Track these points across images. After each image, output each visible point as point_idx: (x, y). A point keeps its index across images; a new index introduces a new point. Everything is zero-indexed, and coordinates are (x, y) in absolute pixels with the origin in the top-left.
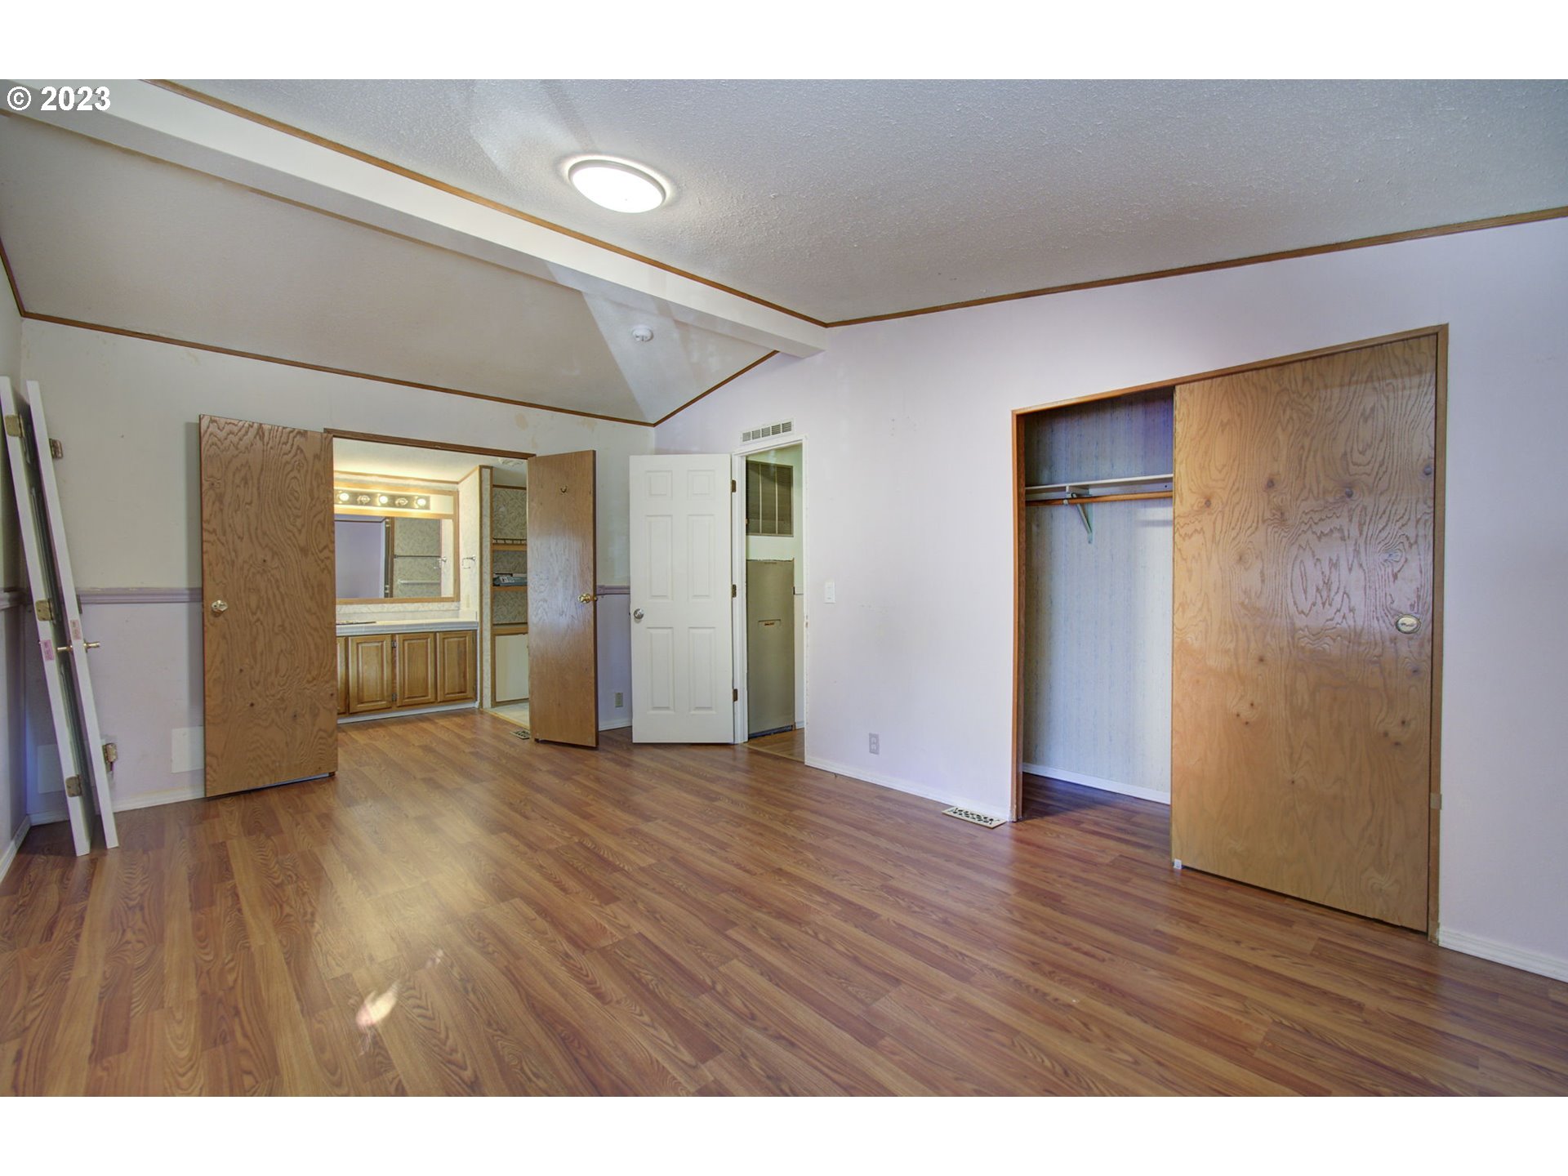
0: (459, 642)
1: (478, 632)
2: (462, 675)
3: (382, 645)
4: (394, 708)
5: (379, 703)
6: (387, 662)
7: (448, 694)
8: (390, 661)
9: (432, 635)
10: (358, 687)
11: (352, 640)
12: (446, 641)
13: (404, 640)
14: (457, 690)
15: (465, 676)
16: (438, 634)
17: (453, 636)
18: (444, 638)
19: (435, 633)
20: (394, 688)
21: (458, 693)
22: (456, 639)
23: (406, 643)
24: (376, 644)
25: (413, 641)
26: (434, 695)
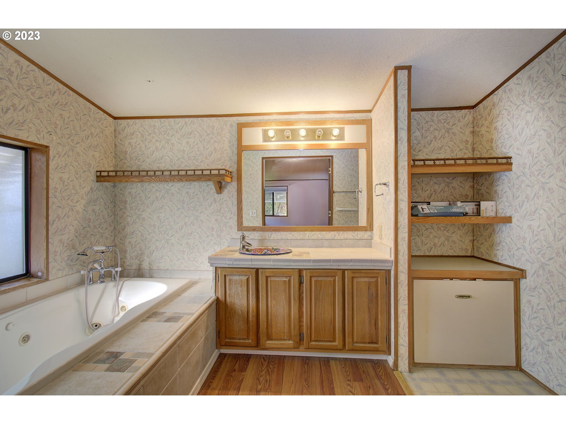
0: (370, 283)
1: (392, 273)
2: (373, 322)
3: (289, 281)
4: (302, 348)
5: (287, 342)
6: (294, 299)
7: (356, 342)
8: (297, 298)
9: (340, 273)
10: (267, 322)
11: (262, 273)
12: (355, 280)
13: (311, 277)
14: (367, 341)
15: (376, 324)
16: (346, 272)
17: (363, 275)
18: (352, 277)
19: (344, 271)
20: (301, 326)
21: (369, 343)
22: (366, 279)
23: (313, 280)
24: (284, 279)
25: (320, 279)
26: (341, 343)
